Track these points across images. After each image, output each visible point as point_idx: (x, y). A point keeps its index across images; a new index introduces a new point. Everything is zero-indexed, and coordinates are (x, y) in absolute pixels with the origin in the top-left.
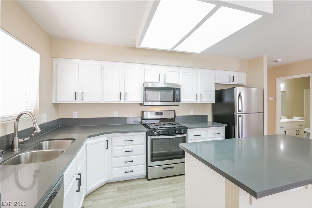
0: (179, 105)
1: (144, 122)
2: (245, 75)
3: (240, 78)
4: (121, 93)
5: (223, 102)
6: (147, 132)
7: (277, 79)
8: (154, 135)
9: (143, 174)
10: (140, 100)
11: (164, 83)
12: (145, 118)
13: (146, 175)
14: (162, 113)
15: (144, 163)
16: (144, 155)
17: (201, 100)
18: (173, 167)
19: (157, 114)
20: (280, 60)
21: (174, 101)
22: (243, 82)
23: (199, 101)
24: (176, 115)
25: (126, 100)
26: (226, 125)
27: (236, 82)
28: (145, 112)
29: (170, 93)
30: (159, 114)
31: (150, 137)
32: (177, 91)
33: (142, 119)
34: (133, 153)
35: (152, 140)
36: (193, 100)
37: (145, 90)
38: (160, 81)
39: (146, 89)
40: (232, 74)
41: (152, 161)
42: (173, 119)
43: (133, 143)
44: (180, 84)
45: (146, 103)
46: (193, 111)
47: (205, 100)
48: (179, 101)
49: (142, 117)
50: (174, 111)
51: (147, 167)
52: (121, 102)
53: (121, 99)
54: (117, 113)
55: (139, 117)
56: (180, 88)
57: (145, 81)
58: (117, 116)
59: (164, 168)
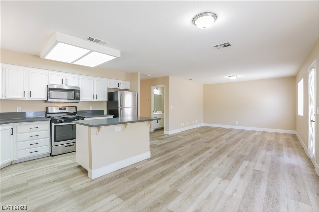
0: (79, 102)
1: (48, 115)
2: (130, 83)
3: (125, 85)
4: (25, 91)
5: (114, 101)
6: (51, 121)
7: (151, 87)
8: (57, 123)
9: (47, 153)
10: (44, 97)
11: (66, 86)
12: (49, 112)
13: (50, 153)
14: (66, 108)
15: (48, 144)
16: (48, 138)
17: (97, 99)
18: (74, 145)
19: (60, 109)
20: (149, 75)
21: (74, 99)
22: (128, 87)
23: (95, 100)
24: (77, 110)
25: (30, 97)
26: (113, 115)
27: (122, 88)
28: (49, 108)
29: (71, 93)
30: (63, 109)
31: (53, 125)
32: (77, 92)
33: (47, 113)
34: (38, 137)
35: (55, 127)
36: (90, 99)
37: (49, 91)
38: (62, 84)
39: (50, 89)
40: (120, 82)
41: (55, 141)
42: (75, 113)
43: (38, 129)
44: (79, 87)
45: (49, 100)
46: (92, 107)
47: (99, 99)
48: (79, 99)
49: (46, 112)
50: (76, 107)
51: (51, 146)
52: (25, 99)
53: (25, 97)
54: (20, 108)
55: (43, 112)
56: (79, 90)
57: (49, 83)
58: (20, 111)
59: (66, 146)
